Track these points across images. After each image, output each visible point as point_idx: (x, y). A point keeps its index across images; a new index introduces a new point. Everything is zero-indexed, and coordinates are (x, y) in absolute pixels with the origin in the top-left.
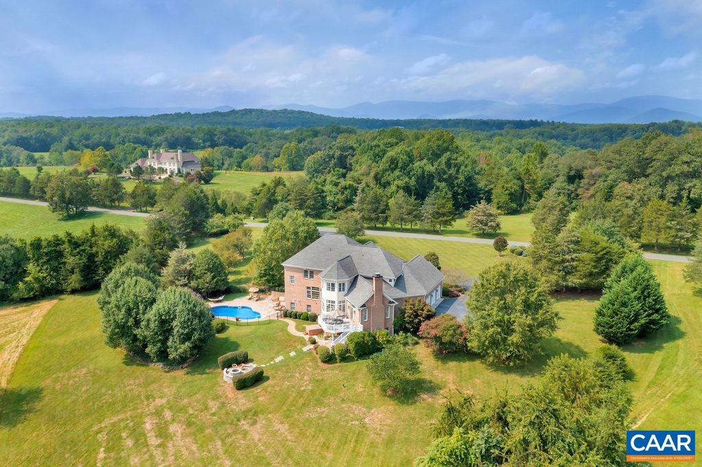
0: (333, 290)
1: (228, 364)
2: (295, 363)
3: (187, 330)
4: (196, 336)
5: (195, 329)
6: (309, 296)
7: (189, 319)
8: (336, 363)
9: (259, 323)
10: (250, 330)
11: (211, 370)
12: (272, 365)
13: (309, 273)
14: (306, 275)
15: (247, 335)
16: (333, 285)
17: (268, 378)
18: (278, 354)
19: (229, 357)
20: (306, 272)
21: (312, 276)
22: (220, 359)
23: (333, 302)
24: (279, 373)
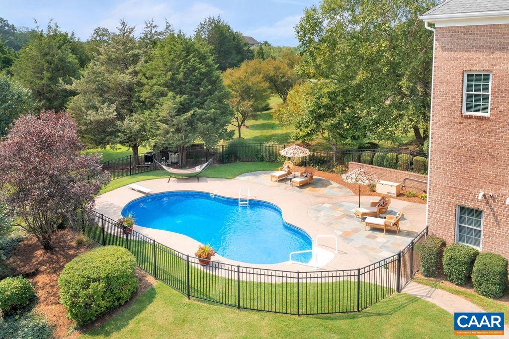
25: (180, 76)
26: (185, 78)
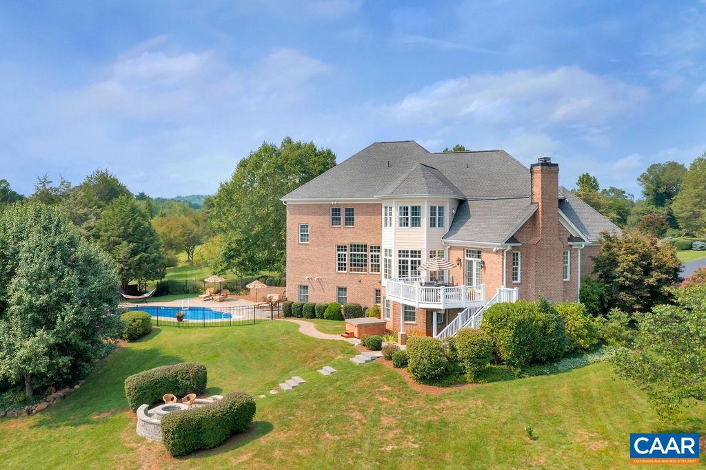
0: (416, 222)
1: (152, 396)
2: (338, 388)
3: (45, 298)
4: (69, 314)
5: (67, 298)
6: (341, 267)
7: (51, 269)
8: (465, 382)
9: (230, 324)
10: (208, 335)
11: (105, 415)
12: (274, 396)
13: (342, 215)
14: (336, 220)
15: (200, 345)
16: (416, 210)
17: (267, 428)
18: (286, 373)
19: (156, 377)
20: (336, 211)
21: (350, 220)
22: (131, 381)
23: (416, 253)
24: (299, 413)
25: (130, 230)
26: (134, 231)
